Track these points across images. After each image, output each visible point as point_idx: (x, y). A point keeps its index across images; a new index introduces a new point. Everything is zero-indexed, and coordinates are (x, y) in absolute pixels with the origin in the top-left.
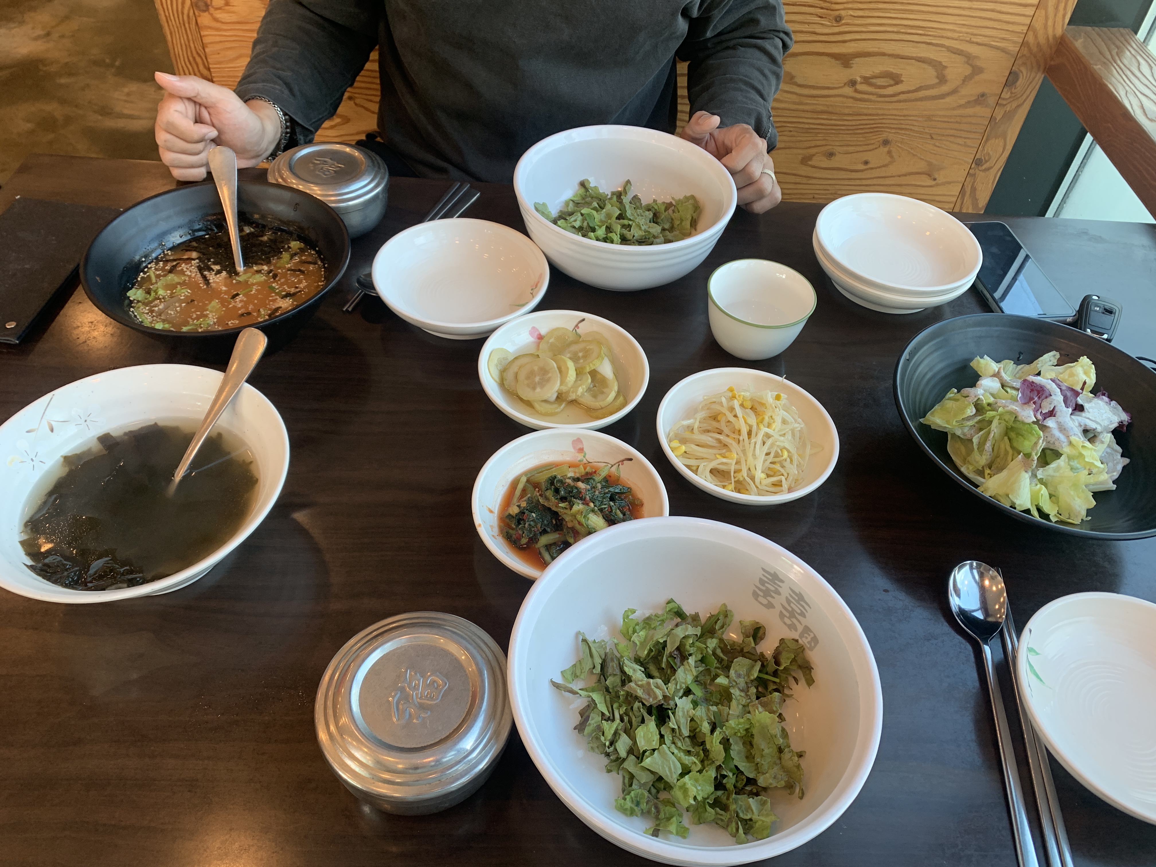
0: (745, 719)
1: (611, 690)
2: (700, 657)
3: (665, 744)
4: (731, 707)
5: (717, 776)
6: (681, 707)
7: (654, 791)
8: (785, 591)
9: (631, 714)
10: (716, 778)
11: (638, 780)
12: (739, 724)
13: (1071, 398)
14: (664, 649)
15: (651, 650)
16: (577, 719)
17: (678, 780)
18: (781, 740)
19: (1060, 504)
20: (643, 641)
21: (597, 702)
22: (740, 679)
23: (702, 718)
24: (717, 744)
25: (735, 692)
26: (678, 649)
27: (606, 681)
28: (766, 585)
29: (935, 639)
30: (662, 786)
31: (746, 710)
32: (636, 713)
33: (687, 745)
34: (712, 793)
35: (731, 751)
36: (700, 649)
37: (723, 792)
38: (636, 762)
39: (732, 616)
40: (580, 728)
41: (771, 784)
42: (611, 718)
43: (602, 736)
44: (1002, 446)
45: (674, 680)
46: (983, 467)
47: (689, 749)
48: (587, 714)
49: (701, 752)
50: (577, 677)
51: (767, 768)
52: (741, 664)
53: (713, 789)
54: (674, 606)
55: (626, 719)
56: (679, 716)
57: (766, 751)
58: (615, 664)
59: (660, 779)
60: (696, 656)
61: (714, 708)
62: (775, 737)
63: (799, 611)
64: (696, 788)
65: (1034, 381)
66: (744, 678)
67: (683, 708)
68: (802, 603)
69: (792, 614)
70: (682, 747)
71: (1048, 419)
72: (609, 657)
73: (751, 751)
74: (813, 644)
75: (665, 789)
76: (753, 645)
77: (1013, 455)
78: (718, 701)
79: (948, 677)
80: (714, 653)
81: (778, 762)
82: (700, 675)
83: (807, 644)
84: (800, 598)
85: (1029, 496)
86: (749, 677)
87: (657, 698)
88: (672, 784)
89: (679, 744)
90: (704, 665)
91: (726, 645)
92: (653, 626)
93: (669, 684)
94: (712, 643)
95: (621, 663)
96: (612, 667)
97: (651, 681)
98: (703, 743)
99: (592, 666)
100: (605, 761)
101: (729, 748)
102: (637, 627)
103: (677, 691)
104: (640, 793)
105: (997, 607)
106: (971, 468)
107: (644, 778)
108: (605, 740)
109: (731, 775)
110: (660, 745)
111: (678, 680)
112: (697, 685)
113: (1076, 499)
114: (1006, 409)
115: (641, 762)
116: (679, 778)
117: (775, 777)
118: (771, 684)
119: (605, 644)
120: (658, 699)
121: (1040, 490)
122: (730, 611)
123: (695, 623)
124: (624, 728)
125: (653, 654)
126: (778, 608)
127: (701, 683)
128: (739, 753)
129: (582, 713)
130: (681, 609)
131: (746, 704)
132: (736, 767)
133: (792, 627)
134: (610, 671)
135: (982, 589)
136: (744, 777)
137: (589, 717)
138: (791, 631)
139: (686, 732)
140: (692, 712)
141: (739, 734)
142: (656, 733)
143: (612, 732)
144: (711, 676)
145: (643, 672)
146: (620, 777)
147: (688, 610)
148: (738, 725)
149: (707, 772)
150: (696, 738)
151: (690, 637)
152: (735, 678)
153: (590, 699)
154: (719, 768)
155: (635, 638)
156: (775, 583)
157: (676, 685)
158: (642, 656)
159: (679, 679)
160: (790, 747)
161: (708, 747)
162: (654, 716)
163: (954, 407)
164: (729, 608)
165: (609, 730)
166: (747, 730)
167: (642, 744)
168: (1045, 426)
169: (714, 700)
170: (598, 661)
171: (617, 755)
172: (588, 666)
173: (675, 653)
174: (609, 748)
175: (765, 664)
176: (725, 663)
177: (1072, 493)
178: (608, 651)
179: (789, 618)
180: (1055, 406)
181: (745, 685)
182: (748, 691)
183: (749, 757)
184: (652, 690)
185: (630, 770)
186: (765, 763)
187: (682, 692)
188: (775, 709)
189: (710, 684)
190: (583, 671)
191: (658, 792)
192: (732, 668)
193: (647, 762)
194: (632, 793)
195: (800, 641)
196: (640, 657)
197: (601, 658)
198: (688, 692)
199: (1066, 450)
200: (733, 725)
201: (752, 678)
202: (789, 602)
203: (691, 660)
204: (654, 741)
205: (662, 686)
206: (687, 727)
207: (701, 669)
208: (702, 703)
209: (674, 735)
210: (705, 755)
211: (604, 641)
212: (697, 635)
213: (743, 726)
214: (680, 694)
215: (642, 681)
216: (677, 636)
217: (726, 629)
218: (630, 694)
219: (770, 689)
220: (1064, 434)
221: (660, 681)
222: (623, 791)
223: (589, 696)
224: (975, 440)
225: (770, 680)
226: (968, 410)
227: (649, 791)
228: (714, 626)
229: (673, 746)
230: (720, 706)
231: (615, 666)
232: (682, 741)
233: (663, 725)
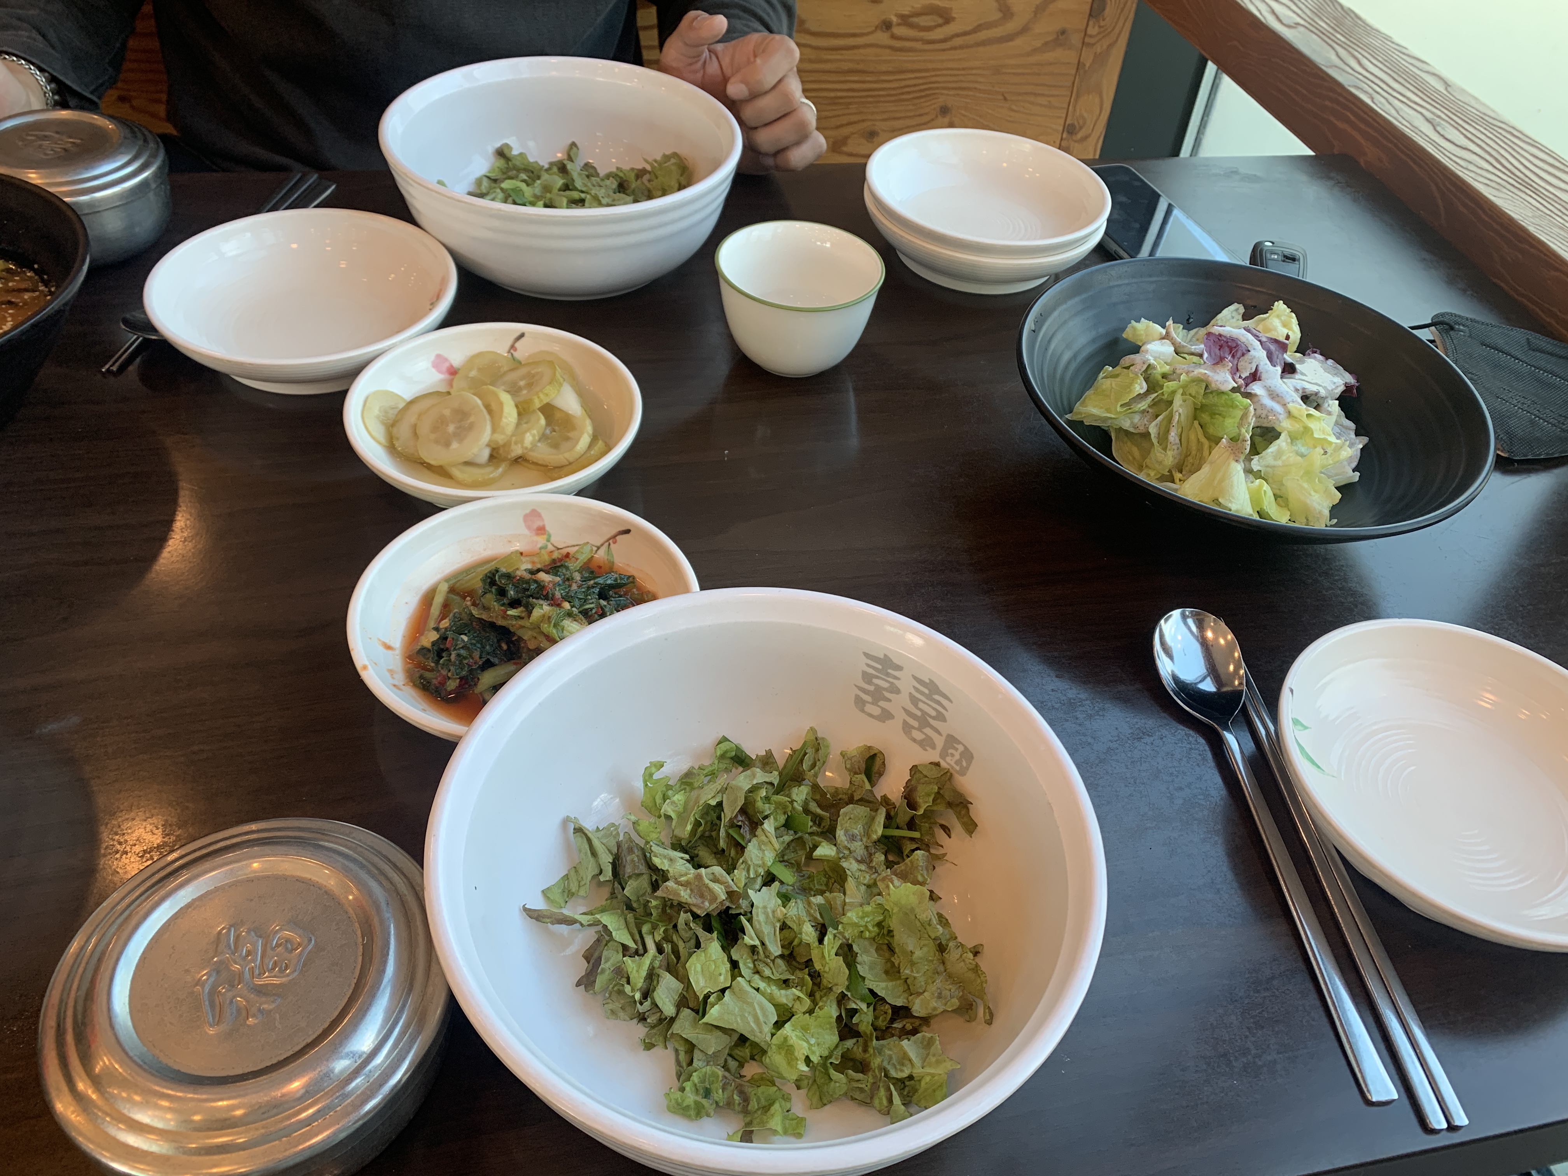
0: (873, 904)
1: (635, 905)
2: (782, 819)
3: (743, 977)
4: (848, 892)
5: (841, 1013)
6: (761, 905)
7: (733, 1064)
8: (906, 684)
9: (675, 938)
10: (839, 1018)
11: (702, 1051)
12: (866, 915)
13: (1277, 353)
14: (719, 818)
15: (697, 824)
16: (582, 967)
17: (773, 1035)
18: (940, 929)
19: (1291, 506)
20: (681, 810)
21: (610, 927)
22: (856, 844)
23: (799, 919)
24: (832, 958)
25: (851, 866)
26: (743, 811)
27: (623, 889)
28: (875, 681)
29: (1148, 735)
30: (747, 1052)
31: (872, 889)
32: (682, 933)
33: (781, 970)
34: (837, 1046)
35: (858, 966)
36: (780, 806)
37: (854, 1040)
38: (695, 1019)
39: (827, 747)
40: (587, 982)
41: (935, 1009)
42: (641, 951)
43: (626, 986)
44: (1193, 437)
45: (742, 863)
46: (1170, 471)
47: (784, 977)
48: (596, 955)
49: (807, 977)
50: (573, 894)
51: (923, 983)
52: (852, 816)
53: (836, 1038)
54: (728, 747)
55: (667, 947)
56: (759, 922)
57: (918, 953)
58: (635, 857)
59: (743, 1039)
60: (775, 819)
61: (819, 900)
62: (930, 925)
63: (933, 713)
64: (808, 1042)
65: (1222, 333)
66: (861, 840)
67: (765, 907)
68: (936, 697)
69: (924, 721)
70: (772, 976)
71: (1251, 385)
72: (625, 847)
73: (893, 959)
74: (964, 764)
75: (752, 1058)
76: (868, 786)
77: (1210, 447)
78: (824, 888)
79: (1181, 789)
80: (806, 811)
81: (941, 968)
82: (788, 851)
83: (955, 766)
84: (932, 689)
85: (1247, 496)
86: (869, 837)
87: (716, 899)
88: (763, 1045)
89: (767, 972)
90: (791, 832)
91: (823, 794)
92: (696, 785)
93: (736, 871)
94: (800, 794)
95: (648, 855)
96: (632, 864)
97: (703, 870)
98: (809, 963)
99: (597, 871)
100: (640, 1031)
101: (855, 962)
102: (670, 793)
103: (749, 882)
104: (708, 1071)
105: (1231, 668)
106: (1152, 474)
107: (713, 1044)
108: (633, 990)
109: (864, 1006)
110: (733, 978)
111: (750, 862)
112: (786, 866)
113: (1313, 493)
114: (1192, 375)
115: (704, 1015)
116: (774, 1031)
117: (940, 996)
118: (908, 842)
119: (616, 829)
120: (719, 901)
121: (1261, 486)
122: (823, 739)
123: (768, 768)
124: (665, 963)
125: (701, 828)
126: (900, 717)
127: (791, 863)
128: (871, 968)
129: (589, 956)
130: (743, 751)
131: (872, 881)
132: (871, 991)
133: (926, 743)
134: (629, 871)
135: (1204, 644)
136: (887, 1006)
137: (600, 958)
138: (926, 750)
139: (775, 949)
140: (781, 911)
141: (867, 934)
142: (723, 961)
143: (644, 973)
144: (806, 849)
145: (687, 860)
146: (670, 1054)
147: (753, 749)
148: (862, 918)
149: (821, 1008)
150: (794, 958)
151: (761, 788)
152: (846, 842)
153: (600, 928)
154: (842, 999)
155: (667, 808)
156: (888, 675)
157: (748, 871)
158: (683, 836)
159: (751, 860)
160: (956, 938)
161: (818, 966)
162: (716, 932)
163: (1114, 385)
164: (819, 735)
165: (637, 971)
166: (879, 925)
167: (700, 985)
168: (1250, 393)
169: (817, 887)
170: (606, 859)
171: (659, 1014)
172: (590, 870)
173: (740, 818)
174: (641, 1004)
175: (892, 813)
176: (826, 823)
177: (1305, 485)
178: (621, 838)
179: (919, 729)
180: (1257, 366)
181: (866, 853)
182: (871, 861)
183: (892, 971)
184: (707, 887)
185: (684, 1036)
186: (918, 975)
187: (759, 881)
188: (920, 878)
189: (807, 864)
190: (582, 883)
191: (741, 1065)
192: (839, 827)
193: (714, 1014)
194: (695, 1077)
195: (943, 764)
196: (680, 840)
197: (612, 854)
198: (769, 879)
199: (1285, 425)
200: (855, 920)
201: (875, 837)
202: (914, 701)
203: (769, 826)
204: (720, 975)
205: (722, 876)
206: (776, 941)
207: (787, 838)
208: (798, 895)
209: (756, 957)
210: (814, 984)
211: (613, 825)
212: (772, 784)
213: (871, 918)
214: (758, 887)
215: (686, 874)
216: (739, 788)
217: (819, 769)
218: (669, 903)
219: (906, 852)
220: (1278, 402)
221: (718, 870)
222: (679, 1076)
223: (597, 923)
224: (1153, 430)
225: (904, 837)
226: (1136, 385)
227: (725, 1067)
228: (800, 769)
229: (757, 976)
230: (827, 894)
231: (636, 859)
232: (771, 965)
233: (733, 947)
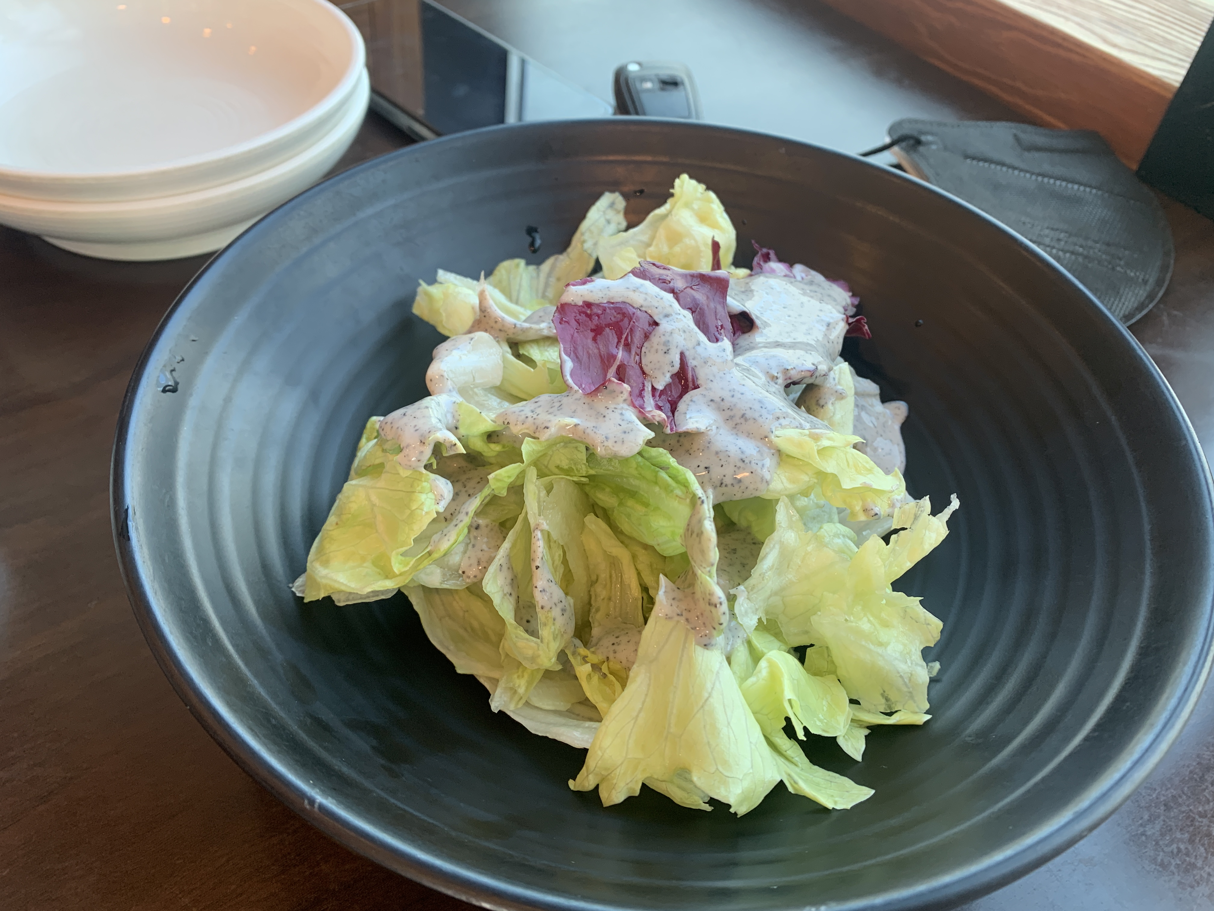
13: (712, 305)
19: (842, 675)
65: (591, 299)
71: (682, 406)
114: (545, 436)
168: (687, 434)
177: (865, 626)
180: (682, 355)
199: (777, 483)
220: (749, 435)
224: (497, 586)
226: (423, 497)
